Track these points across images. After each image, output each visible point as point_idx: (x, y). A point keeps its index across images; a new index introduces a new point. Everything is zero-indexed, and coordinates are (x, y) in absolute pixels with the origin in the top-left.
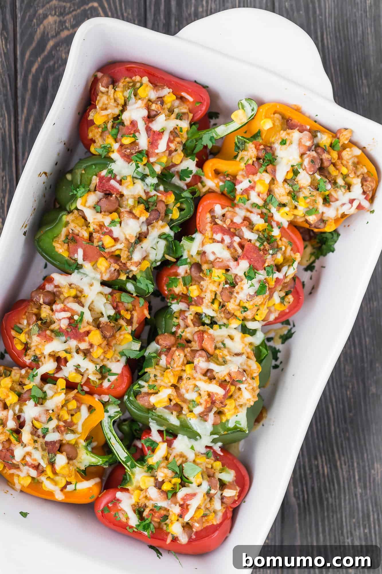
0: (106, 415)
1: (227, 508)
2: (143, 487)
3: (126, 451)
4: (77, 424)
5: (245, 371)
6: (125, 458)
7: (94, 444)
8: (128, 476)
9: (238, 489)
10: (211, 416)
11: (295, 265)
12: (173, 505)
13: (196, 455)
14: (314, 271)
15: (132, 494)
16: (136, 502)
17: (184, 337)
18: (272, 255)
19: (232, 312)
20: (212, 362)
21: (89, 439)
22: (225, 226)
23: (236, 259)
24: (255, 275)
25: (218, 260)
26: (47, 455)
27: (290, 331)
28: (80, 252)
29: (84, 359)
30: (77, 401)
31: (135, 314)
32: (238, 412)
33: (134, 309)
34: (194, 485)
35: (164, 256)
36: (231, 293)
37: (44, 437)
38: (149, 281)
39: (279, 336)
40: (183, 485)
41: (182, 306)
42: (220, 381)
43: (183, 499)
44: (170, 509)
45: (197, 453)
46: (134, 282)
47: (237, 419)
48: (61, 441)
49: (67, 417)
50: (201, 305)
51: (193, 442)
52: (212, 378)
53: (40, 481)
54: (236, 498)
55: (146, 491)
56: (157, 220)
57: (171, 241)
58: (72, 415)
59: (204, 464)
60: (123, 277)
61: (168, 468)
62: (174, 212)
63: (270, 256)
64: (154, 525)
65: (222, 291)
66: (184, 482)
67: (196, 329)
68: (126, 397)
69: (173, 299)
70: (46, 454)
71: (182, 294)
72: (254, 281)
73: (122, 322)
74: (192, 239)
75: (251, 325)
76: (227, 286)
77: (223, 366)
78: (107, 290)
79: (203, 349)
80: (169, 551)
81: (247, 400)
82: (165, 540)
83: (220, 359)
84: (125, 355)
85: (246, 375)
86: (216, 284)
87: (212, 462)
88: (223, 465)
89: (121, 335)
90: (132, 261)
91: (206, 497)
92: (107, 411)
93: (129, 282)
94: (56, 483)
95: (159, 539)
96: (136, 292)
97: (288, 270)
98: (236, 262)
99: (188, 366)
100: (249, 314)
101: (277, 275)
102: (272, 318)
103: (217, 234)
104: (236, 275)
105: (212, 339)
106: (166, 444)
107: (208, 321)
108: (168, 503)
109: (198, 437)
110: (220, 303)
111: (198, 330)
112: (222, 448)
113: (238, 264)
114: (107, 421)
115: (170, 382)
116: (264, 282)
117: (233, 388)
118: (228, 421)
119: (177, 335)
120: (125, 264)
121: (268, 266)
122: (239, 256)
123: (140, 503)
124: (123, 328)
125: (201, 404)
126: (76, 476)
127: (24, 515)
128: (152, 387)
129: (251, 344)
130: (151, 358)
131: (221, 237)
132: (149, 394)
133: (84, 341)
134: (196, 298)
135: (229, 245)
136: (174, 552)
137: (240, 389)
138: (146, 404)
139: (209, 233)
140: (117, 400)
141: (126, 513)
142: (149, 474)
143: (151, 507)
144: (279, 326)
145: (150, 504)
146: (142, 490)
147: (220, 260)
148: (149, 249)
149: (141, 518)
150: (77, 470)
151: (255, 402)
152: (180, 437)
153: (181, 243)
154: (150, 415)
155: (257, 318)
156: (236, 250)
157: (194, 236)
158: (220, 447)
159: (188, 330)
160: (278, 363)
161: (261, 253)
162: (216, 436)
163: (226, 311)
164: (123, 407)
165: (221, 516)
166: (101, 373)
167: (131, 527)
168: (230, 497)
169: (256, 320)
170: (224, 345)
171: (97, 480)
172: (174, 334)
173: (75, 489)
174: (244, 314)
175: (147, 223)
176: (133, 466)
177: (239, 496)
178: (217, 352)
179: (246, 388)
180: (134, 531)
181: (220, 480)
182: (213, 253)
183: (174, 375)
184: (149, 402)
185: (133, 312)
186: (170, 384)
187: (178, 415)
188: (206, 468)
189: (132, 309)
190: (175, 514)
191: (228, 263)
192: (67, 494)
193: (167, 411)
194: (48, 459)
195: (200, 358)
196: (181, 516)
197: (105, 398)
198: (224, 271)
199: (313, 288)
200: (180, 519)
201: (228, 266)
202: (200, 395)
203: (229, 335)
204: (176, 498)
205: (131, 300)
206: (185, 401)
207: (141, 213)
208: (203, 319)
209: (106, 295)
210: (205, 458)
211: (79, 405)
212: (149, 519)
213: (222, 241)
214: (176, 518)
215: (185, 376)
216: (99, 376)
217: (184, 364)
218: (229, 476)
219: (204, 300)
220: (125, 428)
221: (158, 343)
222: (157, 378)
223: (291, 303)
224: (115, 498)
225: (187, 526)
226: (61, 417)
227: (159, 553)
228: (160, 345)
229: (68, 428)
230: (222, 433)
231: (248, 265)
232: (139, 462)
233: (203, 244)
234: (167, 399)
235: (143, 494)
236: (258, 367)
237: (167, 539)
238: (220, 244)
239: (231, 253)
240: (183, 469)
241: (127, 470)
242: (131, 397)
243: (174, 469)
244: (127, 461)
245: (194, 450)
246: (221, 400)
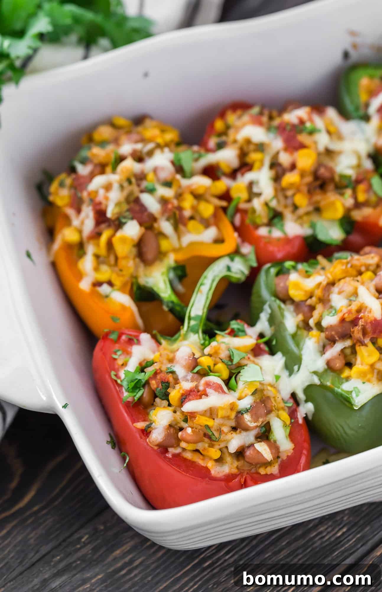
0: (228, 261)
4: (189, 232)
6: (196, 315)
8: (176, 336)
10: (336, 350)
12: (189, 380)
26: (125, 209)
30: (215, 215)
32: (369, 380)
37: (142, 191)
43: (207, 385)
44: (181, 382)
48: (155, 219)
58: (194, 217)
64: (143, 392)
68: (268, 265)
70: (125, 206)
73: (349, 194)
78: (368, 164)
84: (315, 230)
91: (233, 415)
92: (232, 259)
94: (96, 269)
108: (186, 376)
109: (295, 369)
112: (308, 417)
114: (221, 267)
118: (348, 379)
133: (291, 153)
140: (256, 261)
141: (129, 360)
143: (162, 367)
149: (141, 370)
150: (134, 280)
152: (277, 357)
158: (307, 413)
162: (317, 381)
165: (224, 473)
167: (117, 375)
168: (260, 454)
173: (108, 296)
176: (193, 330)
181: (269, 426)
188: (269, 398)
190: (180, 390)
192: (93, 293)
194: (121, 213)
196: (184, 399)
197: (246, 250)
202: (349, 305)
204: (201, 379)
206: (326, 303)
211: (212, 220)
216: (265, 220)
218: (282, 439)
224: (137, 336)
226: (182, 200)
230: (328, 384)
234: (308, 291)
240: (242, 368)
241: (183, 328)
242: (273, 271)
243: (233, 355)
244: (195, 318)
245: (276, 381)
246: (367, 324)
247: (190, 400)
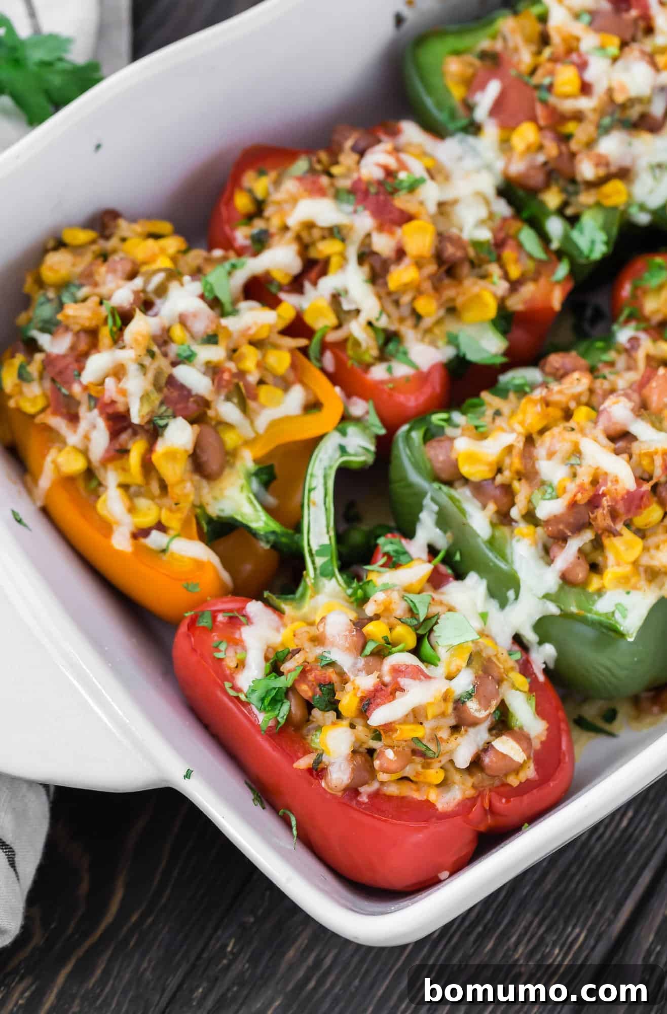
0: (337, 437)
1: (481, 793)
3: (331, 533)
4: (263, 407)
6: (320, 546)
10: (570, 552)
12: (363, 672)
15: (285, 625)
16: (281, 643)
20: (644, 420)
26: (157, 403)
28: (494, 88)
29: (365, 282)
30: (294, 365)
31: (531, 286)
32: (635, 587)
37: (174, 364)
41: (642, 336)
43: (396, 672)
44: (352, 678)
46: (568, 225)
47: (626, 601)
48: (207, 405)
49: (251, 370)
52: (624, 452)
53: (100, 484)
58: (264, 380)
59: (490, 653)
60: (552, 200)
61: (403, 596)
70: (156, 398)
73: (496, 271)
77: (663, 434)
78: (502, 208)
82: (294, 758)
84: (457, 347)
87: (511, 665)
88: (531, 690)
89: (476, 287)
91: (450, 707)
92: (344, 433)
93: (558, 217)
94: (132, 510)
96: (562, 244)
99: (584, 408)
108: (355, 664)
109: (511, 596)
114: (330, 451)
115: (524, 426)
117: (656, 511)
118: (600, 592)
120: (573, 155)
124: (490, 280)
125: (565, 494)
133: (392, 233)
140: (381, 425)
141: (246, 654)
143: (308, 656)
145: (312, 650)
146: (312, 626)
149: (274, 672)
150: (198, 511)
152: (472, 580)
154: (433, 488)
162: (553, 610)
164: (384, 445)
165: (456, 801)
166: (383, 342)
167: (236, 687)
168: (506, 758)
176: (325, 573)
180: (237, 699)
181: (504, 706)
183: (541, 414)
190: (355, 692)
192: (141, 552)
193: (476, 496)
194: (153, 412)
195: (624, 400)
196: (367, 705)
197: (359, 408)
200: (358, 722)
202: (575, 475)
204: (382, 664)
205: (540, 252)
206: (530, 478)
209: (493, 212)
211: (292, 375)
212: (291, 680)
214: (354, 710)
216: (375, 352)
217: (577, 400)
222: (499, 417)
224: (241, 610)
225: (365, 756)
227: (260, 802)
230: (573, 611)
232: (345, 573)
234: (492, 463)
235: (310, 632)
237: (300, 758)
240: (435, 624)
241: (308, 573)
242: (417, 436)
243: (415, 605)
244: (321, 553)
245: (485, 624)
246: (617, 502)
247: (378, 705)
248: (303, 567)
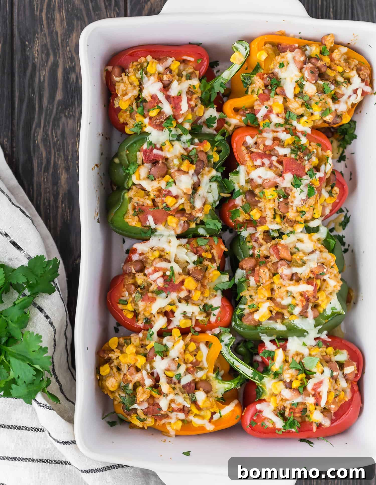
0: (223, 344)
1: (352, 383)
2: (276, 392)
3: (250, 368)
4: (202, 361)
5: (323, 264)
6: (252, 374)
7: (222, 372)
8: (260, 389)
9: (355, 364)
10: (310, 312)
11: (330, 161)
12: (307, 398)
13: (310, 349)
14: (346, 159)
15: (269, 402)
16: (275, 407)
17: (261, 255)
18: (308, 160)
19: (294, 219)
20: (293, 267)
21: (216, 370)
22: (260, 151)
23: (280, 176)
24: (301, 182)
25: (265, 181)
26: (188, 396)
27: (346, 216)
28: (150, 218)
29: (187, 305)
30: (195, 342)
31: (214, 251)
32: (330, 300)
33: (212, 248)
34: (318, 375)
35: (219, 195)
36: (287, 204)
37: (179, 382)
38: (214, 221)
39: (338, 224)
40: (308, 378)
41: (250, 230)
42: (306, 280)
43: (314, 389)
44: (306, 402)
45: (310, 347)
46: (203, 226)
47: (332, 306)
48: (194, 380)
49: (192, 359)
50: (265, 223)
51: (303, 339)
52: (298, 280)
53: (189, 421)
54: (356, 372)
55: (280, 395)
56: (203, 168)
57: (221, 181)
58: (195, 355)
59: (319, 354)
60: (193, 225)
61: (291, 368)
62: (214, 156)
63: (307, 161)
64: (298, 421)
65: (279, 206)
66: (308, 375)
67: (269, 245)
68: (233, 323)
69: (241, 228)
70: (186, 396)
71: (246, 220)
72: (302, 187)
73: (206, 263)
74: (238, 173)
75: (313, 224)
76: (281, 200)
77: (304, 267)
78: (184, 241)
79: (281, 259)
80: (318, 438)
81: (334, 287)
82: (312, 430)
83: (299, 262)
84: (219, 289)
85: (325, 267)
86: (272, 201)
87: (325, 349)
88: (335, 349)
89: (209, 274)
90: (196, 210)
91: (332, 380)
92: (222, 341)
93: (199, 227)
94: (203, 417)
95: (306, 431)
96: (208, 233)
97: (325, 167)
98: (281, 178)
99: (274, 277)
100: (308, 216)
101: (319, 175)
102: (327, 212)
103: (256, 161)
104: (285, 188)
105: (286, 247)
106: (281, 349)
107: (276, 235)
108: (302, 398)
109: (305, 333)
110: (281, 215)
111: (271, 245)
112: (328, 335)
113: (284, 178)
114: (225, 350)
115: (265, 297)
116: (310, 185)
117: (319, 282)
118: (324, 310)
119: (255, 256)
120: (191, 214)
121: (309, 170)
122: (282, 172)
123: (279, 407)
124: (209, 267)
125: (298, 305)
126: (217, 404)
127: (187, 454)
128: (252, 307)
129: (319, 240)
130: (241, 283)
131: (261, 162)
132: (252, 313)
133: (182, 290)
134: (259, 220)
135: (270, 165)
136: (323, 437)
137: (324, 280)
138: (252, 322)
139: (249, 163)
140: (227, 329)
141: (271, 420)
142: (276, 380)
143: (289, 406)
144: (335, 216)
145: (287, 404)
146: (276, 395)
147: (268, 181)
148: (206, 194)
149: (285, 419)
150: (216, 399)
151: (341, 286)
152: (290, 339)
153: (230, 179)
154: (258, 330)
155: (316, 216)
156: (277, 168)
157: (237, 169)
158: (326, 335)
159: (263, 248)
160: (346, 247)
161: (299, 162)
162: (320, 327)
163: (288, 220)
165: (350, 392)
166: (205, 311)
167: (279, 430)
168: (351, 373)
169: (315, 219)
170: (297, 249)
171: (236, 402)
172: (252, 256)
173: (221, 416)
174: (304, 217)
175: (196, 174)
176: (261, 378)
177: (358, 370)
178: (294, 256)
179: (329, 278)
180: (283, 432)
181: (337, 362)
182: (260, 177)
183: (266, 290)
184: (254, 320)
185: (212, 251)
186: (266, 298)
187: (282, 322)
188: (322, 356)
189: (210, 249)
190: (311, 404)
191: (275, 180)
192: (215, 423)
193: (271, 321)
194: (189, 399)
195: (283, 267)
196: (317, 404)
197: (217, 331)
198: (274, 189)
199: (351, 174)
200: (318, 407)
201: (276, 183)
202: (294, 297)
203: (298, 240)
204: (308, 391)
205: (206, 241)
206: (284, 307)
207: (189, 167)
208: (272, 235)
209: (184, 245)
210: (318, 349)
211: (197, 345)
212: (292, 417)
213: (263, 164)
214: (314, 407)
215: (275, 287)
216: (205, 315)
217: (271, 278)
218: (343, 356)
219: (266, 218)
220: (242, 349)
221: (242, 269)
222: (253, 298)
223: (338, 194)
224: (257, 410)
225: (325, 411)
226: (187, 360)
227: (310, 443)
228: (245, 269)
229: (196, 368)
230: (324, 322)
231: (292, 176)
232: (265, 373)
233: (248, 173)
234: (268, 312)
235: (279, 398)
236: (332, 257)
237: (312, 428)
238: (262, 168)
239: (274, 172)
240: (303, 365)
241: (257, 383)
242: (238, 322)
243: (296, 368)
244: (255, 376)
245: (306, 346)
246: (313, 295)
247: (320, 401)
248: (255, 383)
